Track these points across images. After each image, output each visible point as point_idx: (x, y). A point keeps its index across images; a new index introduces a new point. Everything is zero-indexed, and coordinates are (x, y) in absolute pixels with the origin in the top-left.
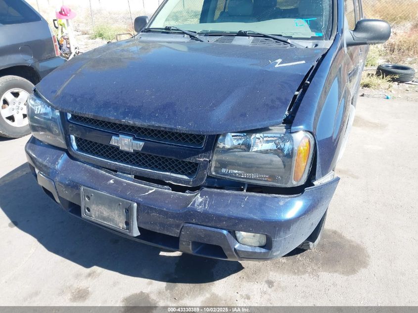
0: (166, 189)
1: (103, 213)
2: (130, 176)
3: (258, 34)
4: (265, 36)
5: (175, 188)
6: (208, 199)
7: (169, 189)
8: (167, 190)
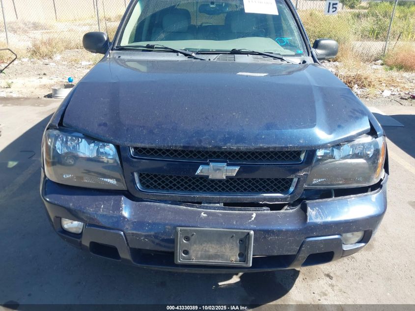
0: (264, 210)
1: (209, 251)
2: (218, 205)
3: (253, 52)
4: (260, 54)
5: (274, 207)
6: (320, 210)
7: (267, 210)
8: (267, 211)
